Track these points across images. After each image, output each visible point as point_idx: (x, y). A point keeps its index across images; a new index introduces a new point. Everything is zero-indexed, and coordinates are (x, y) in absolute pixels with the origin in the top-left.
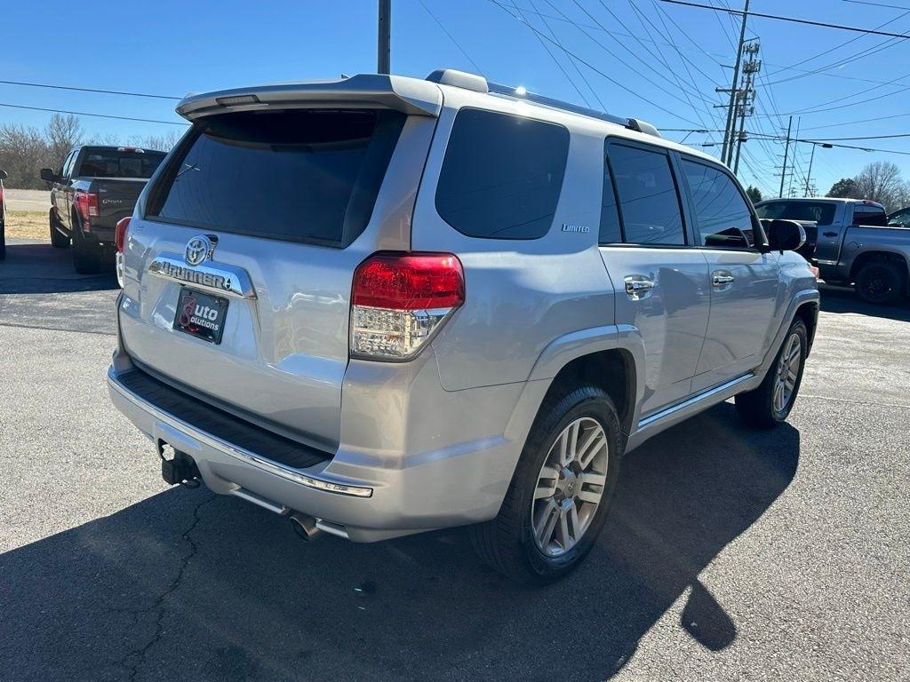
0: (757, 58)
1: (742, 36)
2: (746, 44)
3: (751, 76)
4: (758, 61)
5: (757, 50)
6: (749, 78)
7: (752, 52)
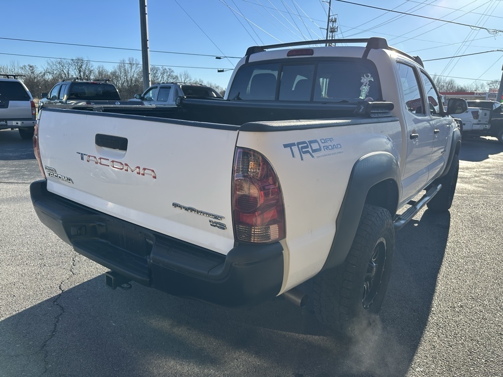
0: (336, 25)
1: (329, 13)
2: (330, 18)
3: (334, 34)
4: (336, 27)
5: (335, 21)
6: (332, 35)
7: (333, 22)
